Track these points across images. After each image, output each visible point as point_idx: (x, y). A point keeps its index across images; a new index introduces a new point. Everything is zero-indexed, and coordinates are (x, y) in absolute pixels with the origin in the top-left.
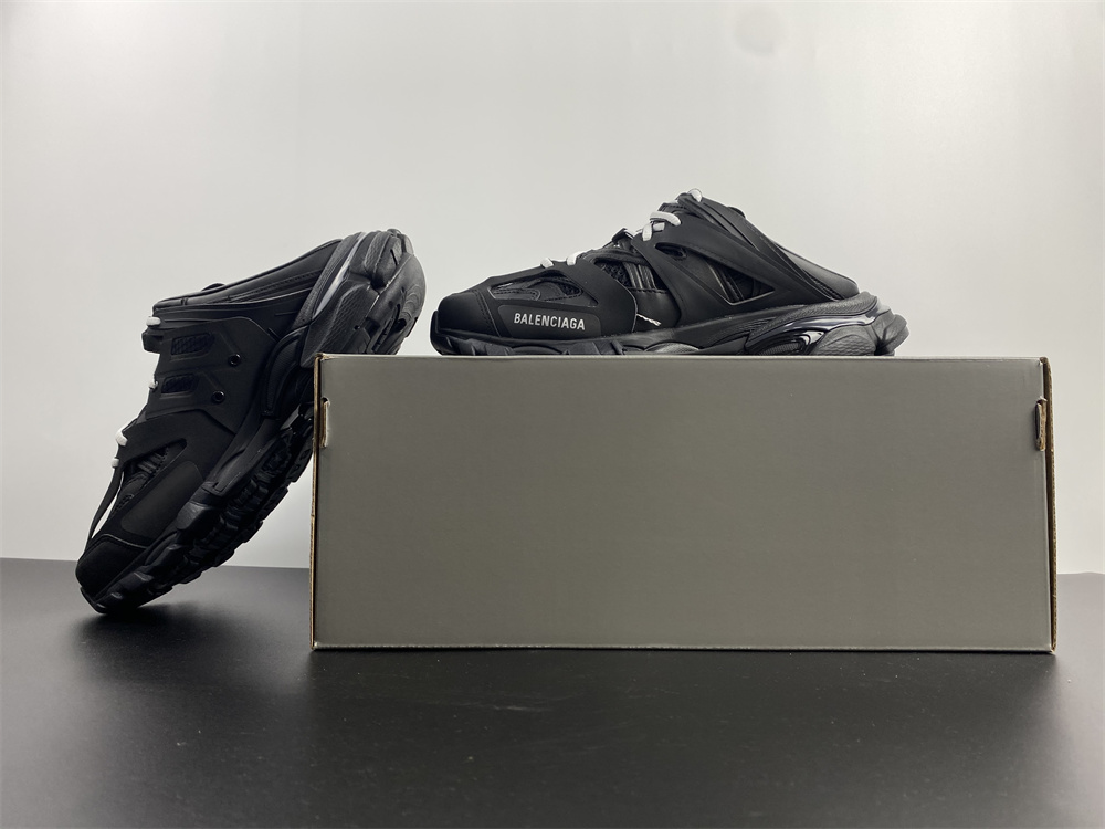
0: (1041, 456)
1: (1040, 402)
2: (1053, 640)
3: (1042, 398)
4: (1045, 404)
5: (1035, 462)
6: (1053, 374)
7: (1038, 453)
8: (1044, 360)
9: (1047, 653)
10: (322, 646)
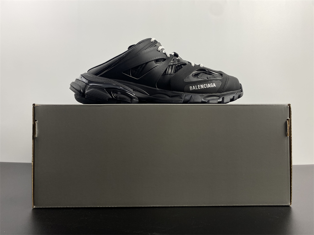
0: (288, 138)
1: (288, 120)
2: (291, 201)
3: (288, 118)
4: (289, 120)
5: (286, 140)
6: (292, 110)
7: (286, 137)
8: (289, 105)
9: (288, 206)
10: (36, 207)
